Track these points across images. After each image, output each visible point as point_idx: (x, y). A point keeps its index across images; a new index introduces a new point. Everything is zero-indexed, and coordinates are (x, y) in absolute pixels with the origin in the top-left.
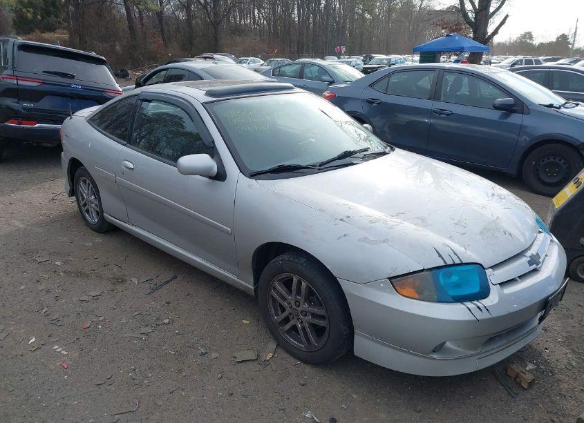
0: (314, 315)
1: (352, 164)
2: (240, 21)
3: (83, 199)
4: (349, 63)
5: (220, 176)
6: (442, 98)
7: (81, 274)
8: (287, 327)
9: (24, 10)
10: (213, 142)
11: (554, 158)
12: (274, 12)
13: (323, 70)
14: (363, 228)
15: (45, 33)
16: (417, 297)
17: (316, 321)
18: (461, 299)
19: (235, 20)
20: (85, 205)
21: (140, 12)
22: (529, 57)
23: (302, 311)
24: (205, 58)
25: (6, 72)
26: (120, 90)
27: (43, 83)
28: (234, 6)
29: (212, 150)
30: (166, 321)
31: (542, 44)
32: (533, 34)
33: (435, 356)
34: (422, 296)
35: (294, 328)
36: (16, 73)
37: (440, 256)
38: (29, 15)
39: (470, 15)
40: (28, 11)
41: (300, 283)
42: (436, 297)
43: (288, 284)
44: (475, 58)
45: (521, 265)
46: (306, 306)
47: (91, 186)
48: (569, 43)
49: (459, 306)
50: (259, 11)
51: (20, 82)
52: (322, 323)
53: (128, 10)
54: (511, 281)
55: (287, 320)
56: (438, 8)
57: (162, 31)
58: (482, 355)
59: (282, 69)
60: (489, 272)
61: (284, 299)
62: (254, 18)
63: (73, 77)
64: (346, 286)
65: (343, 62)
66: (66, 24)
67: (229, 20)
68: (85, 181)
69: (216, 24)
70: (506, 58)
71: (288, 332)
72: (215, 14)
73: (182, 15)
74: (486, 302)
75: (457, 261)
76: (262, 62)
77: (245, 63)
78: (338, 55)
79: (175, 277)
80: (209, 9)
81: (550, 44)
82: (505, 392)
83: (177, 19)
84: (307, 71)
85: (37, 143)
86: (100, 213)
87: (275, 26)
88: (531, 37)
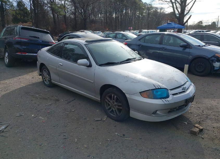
0: (118, 106)
1: (130, 62)
2: (94, 18)
3: (44, 76)
4: (133, 33)
5: (90, 66)
6: (163, 44)
7: (45, 99)
8: (111, 110)
9: (17, 15)
10: (88, 56)
11: (201, 63)
12: (106, 15)
13: (123, 35)
14: (132, 79)
15: (23, 23)
16: (148, 98)
17: (119, 108)
18: (161, 98)
19: (92, 18)
20: (45, 78)
21: (58, 16)
22: (200, 30)
23: (115, 105)
24: (82, 32)
25: (17, 36)
26: (54, 42)
27: (29, 40)
28: (92, 13)
29: (87, 58)
30: (73, 110)
31: (206, 25)
32: (202, 22)
33: (153, 115)
34: (149, 97)
35: (113, 110)
36: (21, 37)
37: (154, 86)
38: (19, 17)
39: (177, 15)
40: (19, 16)
41: (114, 96)
42: (153, 97)
43: (110, 97)
44: (180, 31)
45: (180, 90)
46: (116, 103)
47: (47, 72)
48: (216, 25)
49: (160, 100)
50: (101, 15)
51: (22, 40)
52: (121, 108)
53: (53, 15)
54: (176, 94)
55: (110, 108)
56: (167, 13)
57: (65, 22)
58: (167, 116)
59: (109, 35)
60: (169, 91)
61: (109, 102)
62: (99, 17)
63: (39, 38)
64: (127, 96)
65: (131, 33)
66: (31, 20)
67: (90, 18)
68: (45, 71)
69: (85, 20)
70: (192, 31)
71: (111, 112)
72: (85, 16)
73: (72, 16)
74: (168, 99)
75: (159, 88)
76: (102, 33)
77: (96, 33)
78: (130, 30)
79: (75, 99)
80: (83, 14)
81: (209, 25)
82: (176, 128)
83: (71, 18)
84: (118, 36)
85: (26, 60)
86: (50, 81)
87: (106, 20)
88: (202, 23)
